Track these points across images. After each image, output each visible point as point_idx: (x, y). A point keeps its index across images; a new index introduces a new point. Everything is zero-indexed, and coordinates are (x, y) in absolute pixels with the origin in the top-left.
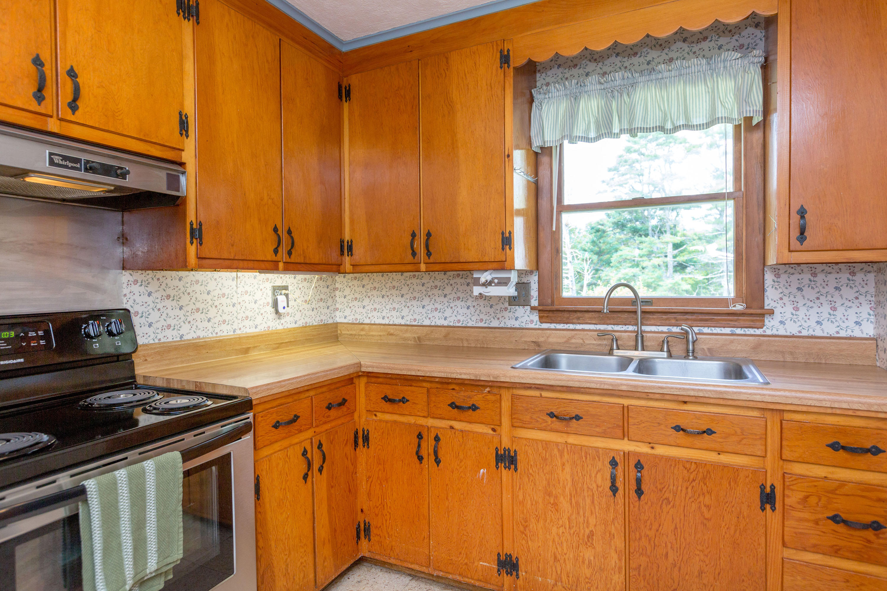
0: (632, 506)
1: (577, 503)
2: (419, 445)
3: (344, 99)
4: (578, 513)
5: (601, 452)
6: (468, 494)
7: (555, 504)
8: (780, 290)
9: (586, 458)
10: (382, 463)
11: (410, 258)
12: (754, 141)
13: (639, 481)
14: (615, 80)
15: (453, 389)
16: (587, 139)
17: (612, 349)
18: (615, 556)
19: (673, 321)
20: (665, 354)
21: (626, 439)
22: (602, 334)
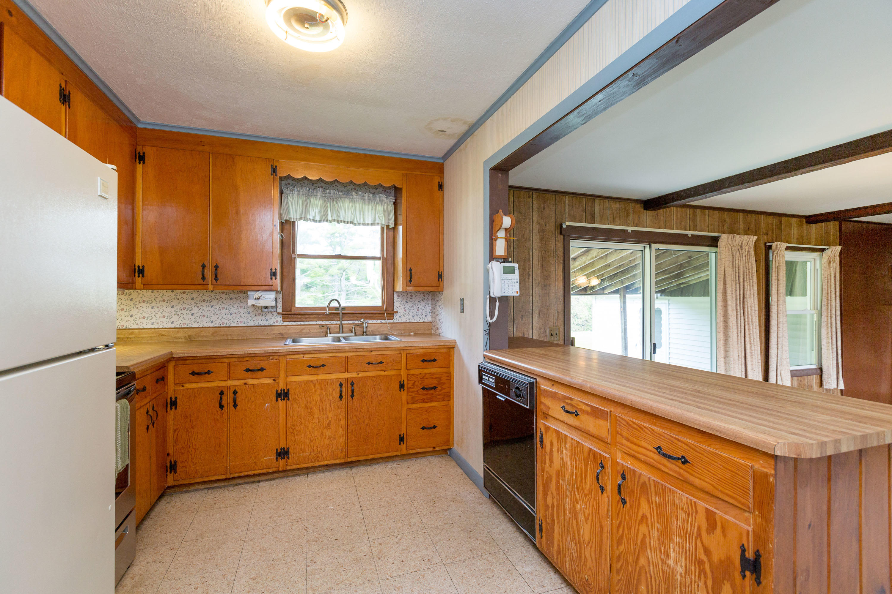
0: (349, 403)
1: (323, 409)
2: (221, 398)
3: (138, 161)
4: (323, 414)
5: (335, 380)
6: (257, 420)
7: (311, 412)
8: (399, 302)
9: (327, 385)
10: (189, 417)
11: (200, 281)
12: (390, 235)
13: (353, 391)
14: (330, 193)
15: (247, 361)
16: (314, 220)
17: (327, 334)
18: (341, 429)
19: (356, 318)
20: (353, 334)
21: (346, 372)
22: (321, 326)
